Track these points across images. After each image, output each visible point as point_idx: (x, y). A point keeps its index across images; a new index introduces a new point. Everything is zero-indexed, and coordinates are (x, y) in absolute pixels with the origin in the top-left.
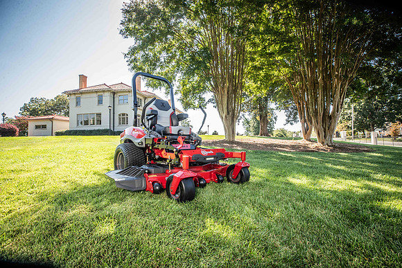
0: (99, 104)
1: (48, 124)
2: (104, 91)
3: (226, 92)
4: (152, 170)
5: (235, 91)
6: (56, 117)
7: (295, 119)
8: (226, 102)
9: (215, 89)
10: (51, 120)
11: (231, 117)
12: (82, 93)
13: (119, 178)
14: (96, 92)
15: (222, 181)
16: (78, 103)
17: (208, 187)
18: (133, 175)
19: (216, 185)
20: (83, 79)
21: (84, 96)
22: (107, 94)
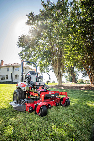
0: (7, 71)
2: (10, 66)
3: (57, 66)
4: (29, 101)
5: (61, 65)
7: (86, 75)
8: (57, 70)
9: (53, 65)
11: (60, 76)
13: (15, 105)
14: (7, 67)
15: (58, 105)
17: (52, 108)
18: (21, 104)
19: (56, 107)
20: (2, 62)
21: (2, 68)
22: (11, 67)
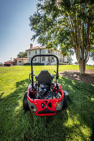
1: (22, 61)
2: (37, 49)
6: (24, 58)
10: (23, 59)
14: (35, 50)
16: (30, 54)
20: (31, 45)
21: (31, 51)
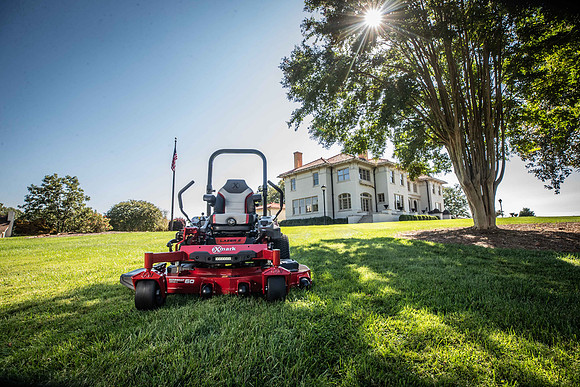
0: (314, 184)
2: (319, 168)
6: (273, 205)
10: (269, 208)
12: (296, 174)
14: (311, 170)
16: (293, 187)
20: (298, 156)
22: (323, 171)
